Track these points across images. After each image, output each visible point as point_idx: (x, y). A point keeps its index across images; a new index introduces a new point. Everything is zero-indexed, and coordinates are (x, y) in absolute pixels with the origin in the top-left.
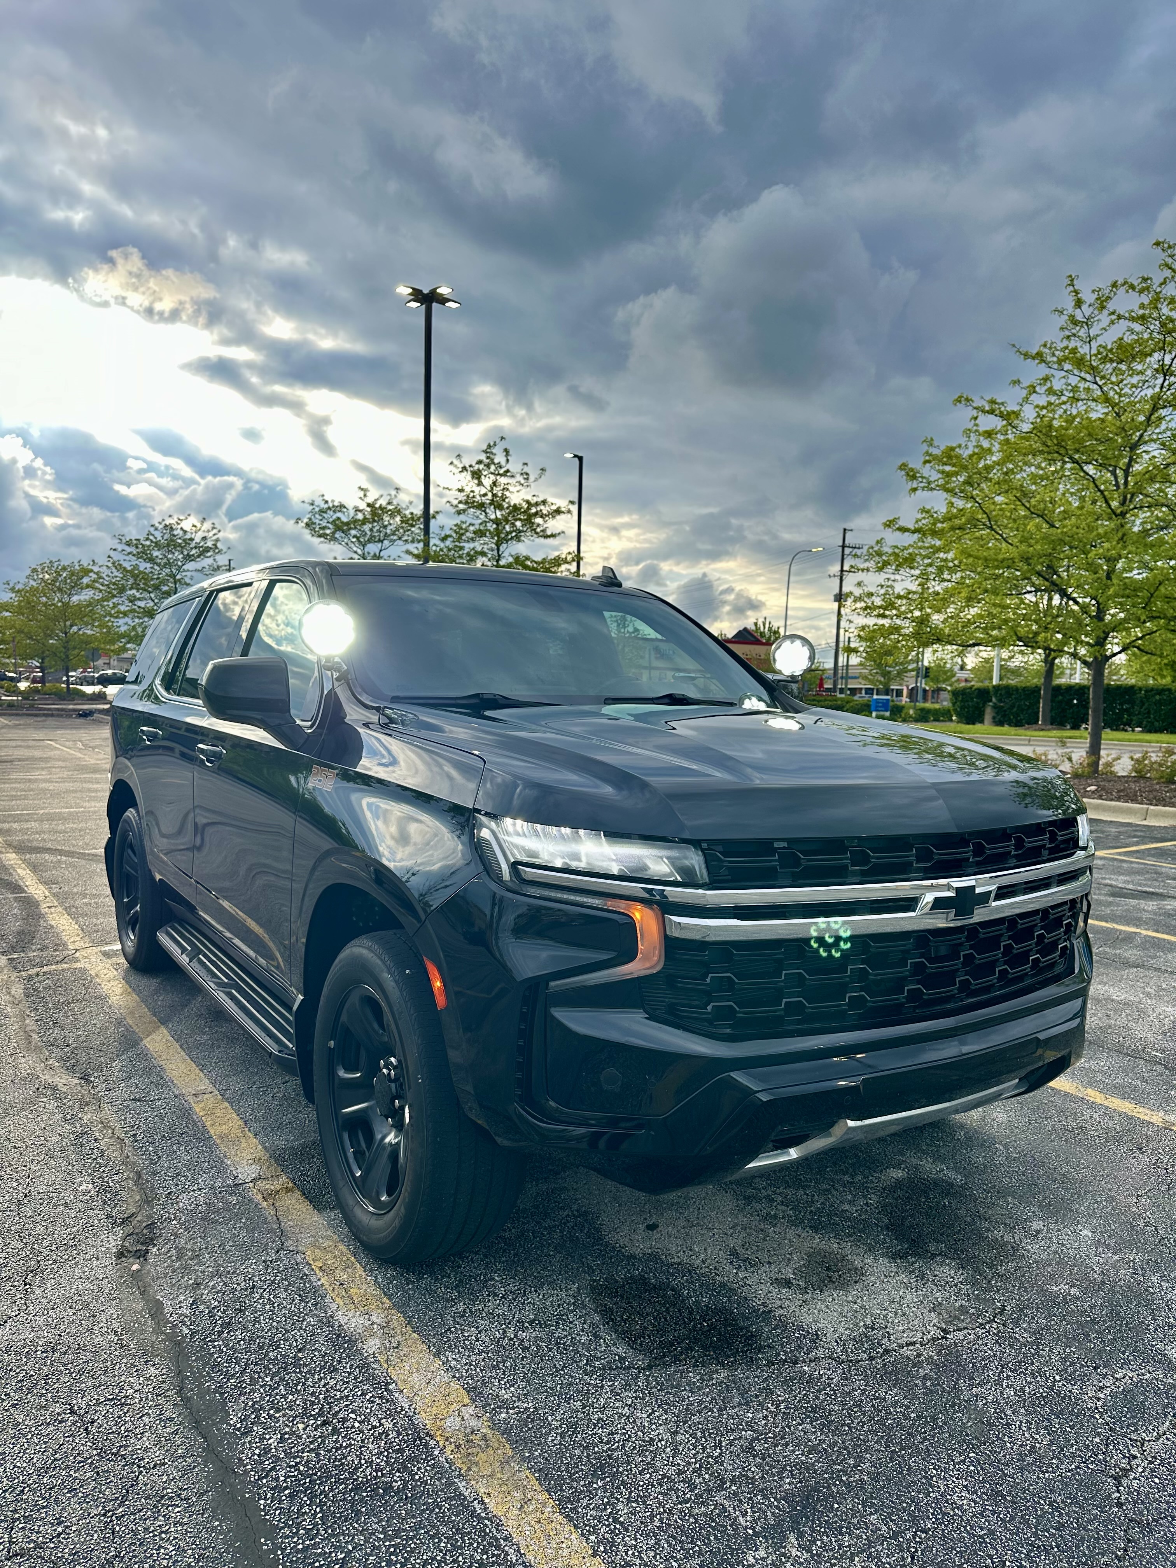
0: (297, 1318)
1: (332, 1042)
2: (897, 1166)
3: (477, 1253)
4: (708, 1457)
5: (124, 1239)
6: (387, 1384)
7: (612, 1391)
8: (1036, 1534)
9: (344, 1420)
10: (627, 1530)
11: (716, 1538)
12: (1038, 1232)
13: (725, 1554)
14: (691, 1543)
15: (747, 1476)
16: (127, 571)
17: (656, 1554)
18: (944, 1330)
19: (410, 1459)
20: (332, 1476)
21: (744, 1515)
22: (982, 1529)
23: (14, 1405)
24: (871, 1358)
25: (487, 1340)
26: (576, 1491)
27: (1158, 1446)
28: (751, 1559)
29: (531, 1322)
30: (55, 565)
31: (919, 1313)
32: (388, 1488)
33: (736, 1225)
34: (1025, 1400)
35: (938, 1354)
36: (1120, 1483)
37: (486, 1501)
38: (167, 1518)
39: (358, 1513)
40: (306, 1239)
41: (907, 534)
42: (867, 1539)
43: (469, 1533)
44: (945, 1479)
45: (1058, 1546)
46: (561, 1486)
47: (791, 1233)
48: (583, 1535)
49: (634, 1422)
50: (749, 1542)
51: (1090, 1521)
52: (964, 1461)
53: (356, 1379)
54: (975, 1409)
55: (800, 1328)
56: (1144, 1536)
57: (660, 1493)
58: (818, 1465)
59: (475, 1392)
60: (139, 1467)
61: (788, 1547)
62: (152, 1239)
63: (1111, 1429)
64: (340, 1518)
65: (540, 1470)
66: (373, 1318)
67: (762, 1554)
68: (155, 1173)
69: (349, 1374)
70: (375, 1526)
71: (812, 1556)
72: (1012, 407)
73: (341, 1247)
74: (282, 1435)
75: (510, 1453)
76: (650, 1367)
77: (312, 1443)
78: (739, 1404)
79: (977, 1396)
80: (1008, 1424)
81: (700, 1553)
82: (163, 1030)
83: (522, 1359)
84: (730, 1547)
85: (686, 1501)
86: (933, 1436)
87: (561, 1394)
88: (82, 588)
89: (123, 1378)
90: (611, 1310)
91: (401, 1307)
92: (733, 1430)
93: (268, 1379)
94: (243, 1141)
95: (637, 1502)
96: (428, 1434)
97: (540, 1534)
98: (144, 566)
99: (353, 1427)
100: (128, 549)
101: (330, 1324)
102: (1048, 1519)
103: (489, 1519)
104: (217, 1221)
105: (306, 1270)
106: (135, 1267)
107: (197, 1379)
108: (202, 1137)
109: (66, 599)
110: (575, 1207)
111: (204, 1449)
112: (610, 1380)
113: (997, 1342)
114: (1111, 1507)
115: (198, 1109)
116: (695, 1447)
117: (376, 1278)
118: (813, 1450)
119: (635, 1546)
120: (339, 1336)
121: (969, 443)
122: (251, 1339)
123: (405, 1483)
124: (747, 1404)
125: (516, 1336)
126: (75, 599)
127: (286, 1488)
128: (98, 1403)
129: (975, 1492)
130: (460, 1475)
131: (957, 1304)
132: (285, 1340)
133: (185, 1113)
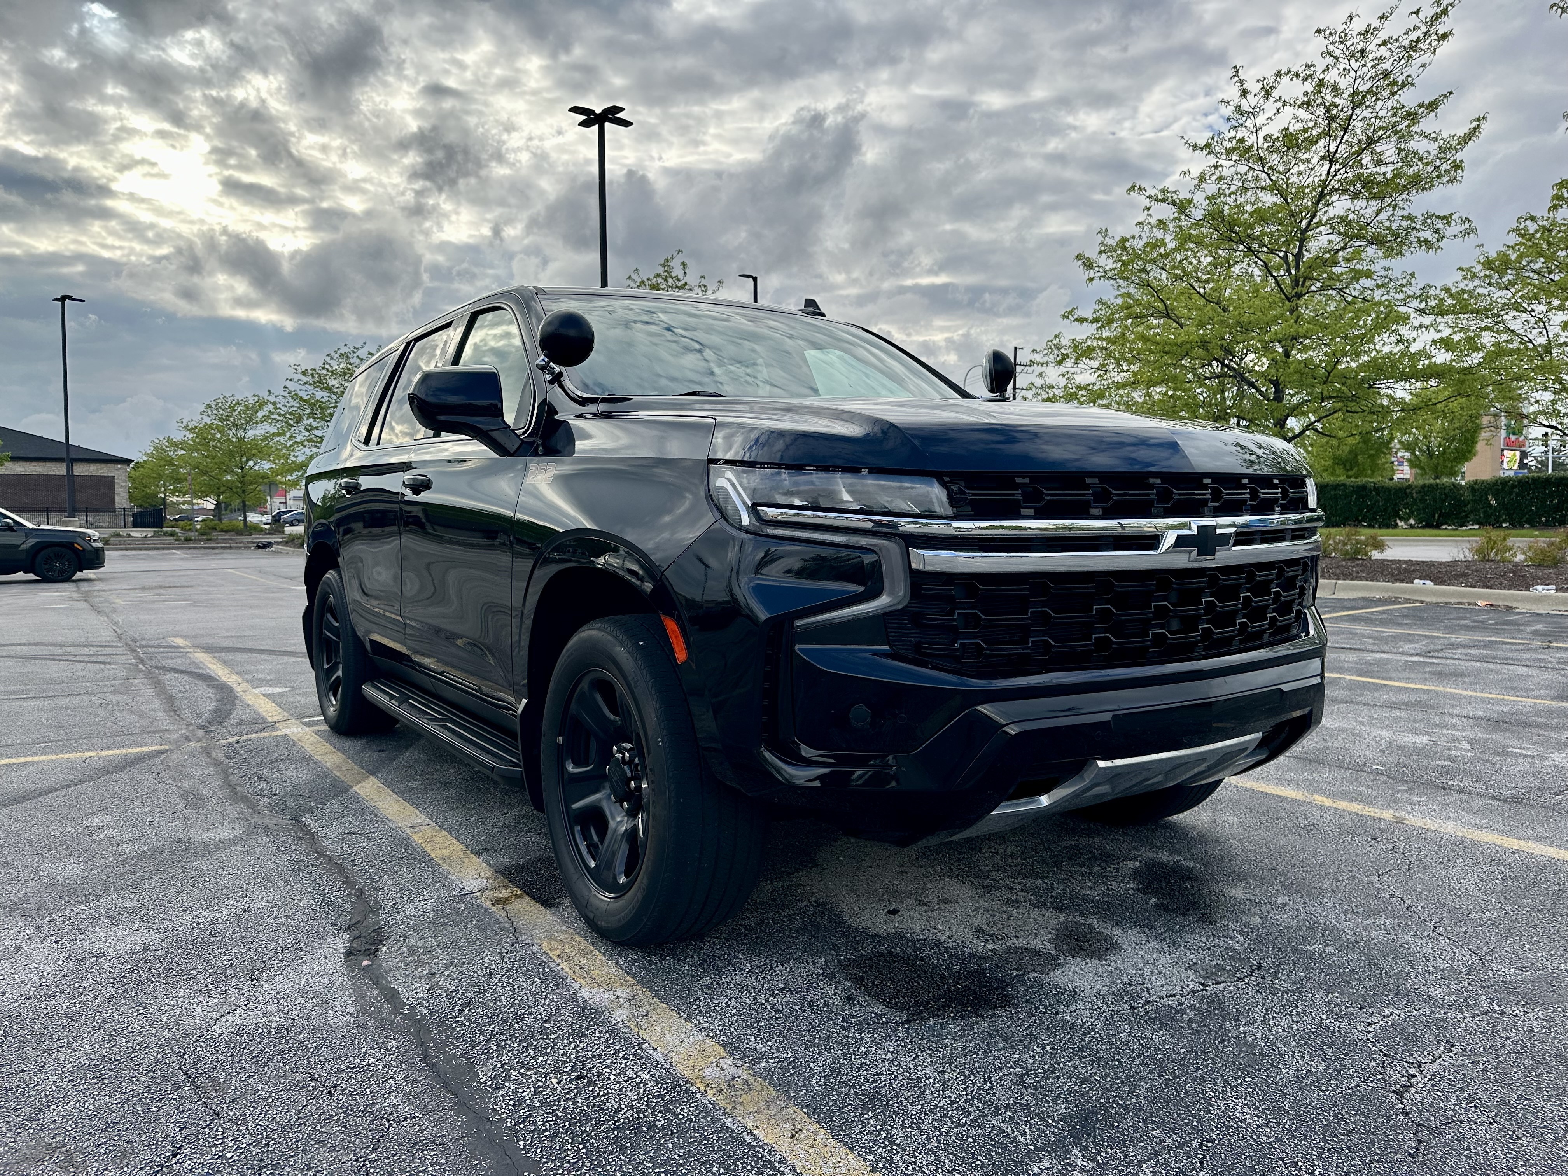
0: (540, 997)
1: (561, 738)
2: (1135, 859)
3: (717, 938)
4: (979, 1089)
5: (351, 941)
6: (640, 1044)
7: (872, 1042)
8: (1325, 1141)
9: (599, 1074)
10: (905, 1150)
11: (997, 1153)
12: (1285, 905)
13: (1009, 1166)
14: (973, 1158)
15: (1021, 1104)
16: (304, 401)
17: (937, 1168)
18: (1203, 984)
19: (672, 1102)
20: (592, 1119)
21: (1024, 1134)
22: (1269, 1137)
23: (249, 1077)
24: (1133, 1008)
25: (738, 1005)
26: (847, 1121)
27: (1436, 1066)
28: (1036, 1169)
29: (781, 990)
30: (230, 400)
31: (1175, 971)
32: (652, 1126)
33: (979, 908)
34: (1294, 1036)
35: (1200, 1003)
36: (1402, 1097)
37: (756, 1132)
38: (423, 1161)
39: (624, 1148)
40: (539, 935)
41: (1085, 324)
42: (1153, 1149)
43: (741, 1159)
44: (1224, 1099)
45: (1349, 1148)
46: (832, 1118)
47: (1035, 913)
48: (859, 1155)
49: (899, 1064)
50: (1032, 1156)
51: (1377, 1128)
52: (1241, 1085)
53: (606, 1041)
54: (1245, 1043)
55: (1056, 987)
56: (1435, 1137)
57: (934, 1120)
58: (1092, 1093)
59: (732, 1048)
60: (388, 1120)
61: (1073, 1158)
62: (381, 941)
63: (1385, 1055)
64: (604, 1152)
65: (807, 1106)
66: (619, 993)
67: (1047, 1165)
68: (377, 889)
69: (599, 1038)
70: (642, 1157)
71: (1099, 1165)
72: (1184, 195)
73: (578, 938)
74: (536, 1089)
75: (775, 1093)
76: (908, 1021)
77: (568, 1093)
78: (1004, 1048)
79: (1245, 1033)
80: (1280, 1054)
81: (983, 1166)
82: (373, 779)
83: (777, 1019)
84: (1013, 1160)
85: (963, 1125)
86: (1207, 1066)
87: (819, 1045)
88: (257, 423)
89: (363, 1050)
90: (862, 978)
91: (647, 984)
92: (1001, 1068)
93: (516, 1045)
94: (467, 860)
95: (911, 1127)
96: (687, 1082)
97: (814, 1156)
98: (320, 394)
99: (609, 1079)
100: (305, 379)
101: (573, 999)
102: (1335, 1128)
103: (761, 1147)
104: (446, 924)
105: (543, 958)
106: (366, 963)
107: (442, 1047)
108: (422, 860)
109: (241, 433)
110: (814, 899)
111: (456, 1104)
112: (869, 1033)
113: (1258, 991)
114: (1397, 1115)
115: (416, 838)
116: (965, 1083)
117: (617, 962)
118: (1084, 1081)
119: (915, 1163)
120: (584, 1009)
121: (1143, 234)
122: (493, 1014)
123: (670, 1122)
124: (1012, 1047)
125: (767, 1001)
126: (250, 434)
127: (545, 1130)
128: (339, 1071)
129: (1257, 1108)
130: (724, 1114)
131: (1213, 963)
132: (529, 1014)
133: (404, 842)
